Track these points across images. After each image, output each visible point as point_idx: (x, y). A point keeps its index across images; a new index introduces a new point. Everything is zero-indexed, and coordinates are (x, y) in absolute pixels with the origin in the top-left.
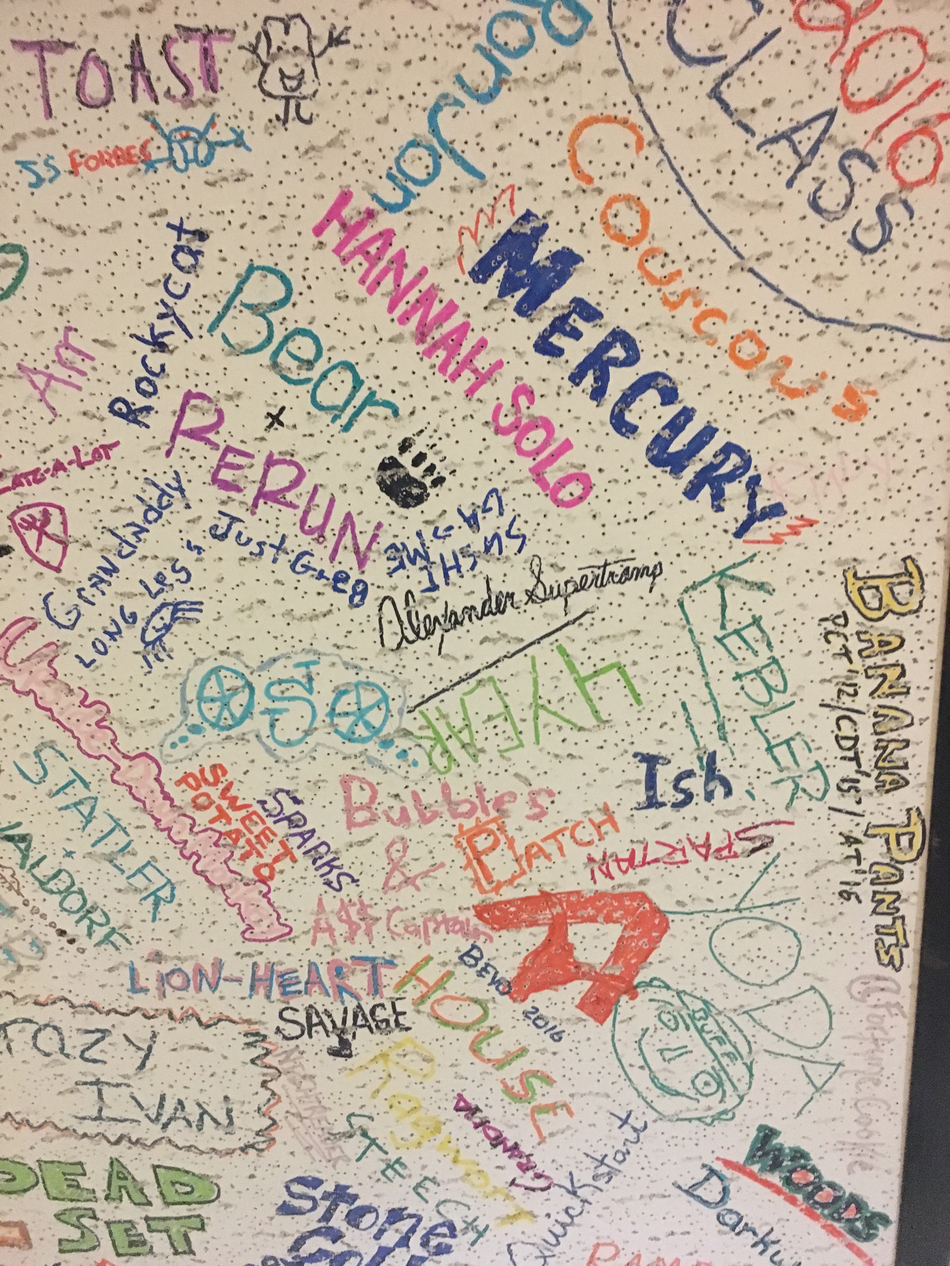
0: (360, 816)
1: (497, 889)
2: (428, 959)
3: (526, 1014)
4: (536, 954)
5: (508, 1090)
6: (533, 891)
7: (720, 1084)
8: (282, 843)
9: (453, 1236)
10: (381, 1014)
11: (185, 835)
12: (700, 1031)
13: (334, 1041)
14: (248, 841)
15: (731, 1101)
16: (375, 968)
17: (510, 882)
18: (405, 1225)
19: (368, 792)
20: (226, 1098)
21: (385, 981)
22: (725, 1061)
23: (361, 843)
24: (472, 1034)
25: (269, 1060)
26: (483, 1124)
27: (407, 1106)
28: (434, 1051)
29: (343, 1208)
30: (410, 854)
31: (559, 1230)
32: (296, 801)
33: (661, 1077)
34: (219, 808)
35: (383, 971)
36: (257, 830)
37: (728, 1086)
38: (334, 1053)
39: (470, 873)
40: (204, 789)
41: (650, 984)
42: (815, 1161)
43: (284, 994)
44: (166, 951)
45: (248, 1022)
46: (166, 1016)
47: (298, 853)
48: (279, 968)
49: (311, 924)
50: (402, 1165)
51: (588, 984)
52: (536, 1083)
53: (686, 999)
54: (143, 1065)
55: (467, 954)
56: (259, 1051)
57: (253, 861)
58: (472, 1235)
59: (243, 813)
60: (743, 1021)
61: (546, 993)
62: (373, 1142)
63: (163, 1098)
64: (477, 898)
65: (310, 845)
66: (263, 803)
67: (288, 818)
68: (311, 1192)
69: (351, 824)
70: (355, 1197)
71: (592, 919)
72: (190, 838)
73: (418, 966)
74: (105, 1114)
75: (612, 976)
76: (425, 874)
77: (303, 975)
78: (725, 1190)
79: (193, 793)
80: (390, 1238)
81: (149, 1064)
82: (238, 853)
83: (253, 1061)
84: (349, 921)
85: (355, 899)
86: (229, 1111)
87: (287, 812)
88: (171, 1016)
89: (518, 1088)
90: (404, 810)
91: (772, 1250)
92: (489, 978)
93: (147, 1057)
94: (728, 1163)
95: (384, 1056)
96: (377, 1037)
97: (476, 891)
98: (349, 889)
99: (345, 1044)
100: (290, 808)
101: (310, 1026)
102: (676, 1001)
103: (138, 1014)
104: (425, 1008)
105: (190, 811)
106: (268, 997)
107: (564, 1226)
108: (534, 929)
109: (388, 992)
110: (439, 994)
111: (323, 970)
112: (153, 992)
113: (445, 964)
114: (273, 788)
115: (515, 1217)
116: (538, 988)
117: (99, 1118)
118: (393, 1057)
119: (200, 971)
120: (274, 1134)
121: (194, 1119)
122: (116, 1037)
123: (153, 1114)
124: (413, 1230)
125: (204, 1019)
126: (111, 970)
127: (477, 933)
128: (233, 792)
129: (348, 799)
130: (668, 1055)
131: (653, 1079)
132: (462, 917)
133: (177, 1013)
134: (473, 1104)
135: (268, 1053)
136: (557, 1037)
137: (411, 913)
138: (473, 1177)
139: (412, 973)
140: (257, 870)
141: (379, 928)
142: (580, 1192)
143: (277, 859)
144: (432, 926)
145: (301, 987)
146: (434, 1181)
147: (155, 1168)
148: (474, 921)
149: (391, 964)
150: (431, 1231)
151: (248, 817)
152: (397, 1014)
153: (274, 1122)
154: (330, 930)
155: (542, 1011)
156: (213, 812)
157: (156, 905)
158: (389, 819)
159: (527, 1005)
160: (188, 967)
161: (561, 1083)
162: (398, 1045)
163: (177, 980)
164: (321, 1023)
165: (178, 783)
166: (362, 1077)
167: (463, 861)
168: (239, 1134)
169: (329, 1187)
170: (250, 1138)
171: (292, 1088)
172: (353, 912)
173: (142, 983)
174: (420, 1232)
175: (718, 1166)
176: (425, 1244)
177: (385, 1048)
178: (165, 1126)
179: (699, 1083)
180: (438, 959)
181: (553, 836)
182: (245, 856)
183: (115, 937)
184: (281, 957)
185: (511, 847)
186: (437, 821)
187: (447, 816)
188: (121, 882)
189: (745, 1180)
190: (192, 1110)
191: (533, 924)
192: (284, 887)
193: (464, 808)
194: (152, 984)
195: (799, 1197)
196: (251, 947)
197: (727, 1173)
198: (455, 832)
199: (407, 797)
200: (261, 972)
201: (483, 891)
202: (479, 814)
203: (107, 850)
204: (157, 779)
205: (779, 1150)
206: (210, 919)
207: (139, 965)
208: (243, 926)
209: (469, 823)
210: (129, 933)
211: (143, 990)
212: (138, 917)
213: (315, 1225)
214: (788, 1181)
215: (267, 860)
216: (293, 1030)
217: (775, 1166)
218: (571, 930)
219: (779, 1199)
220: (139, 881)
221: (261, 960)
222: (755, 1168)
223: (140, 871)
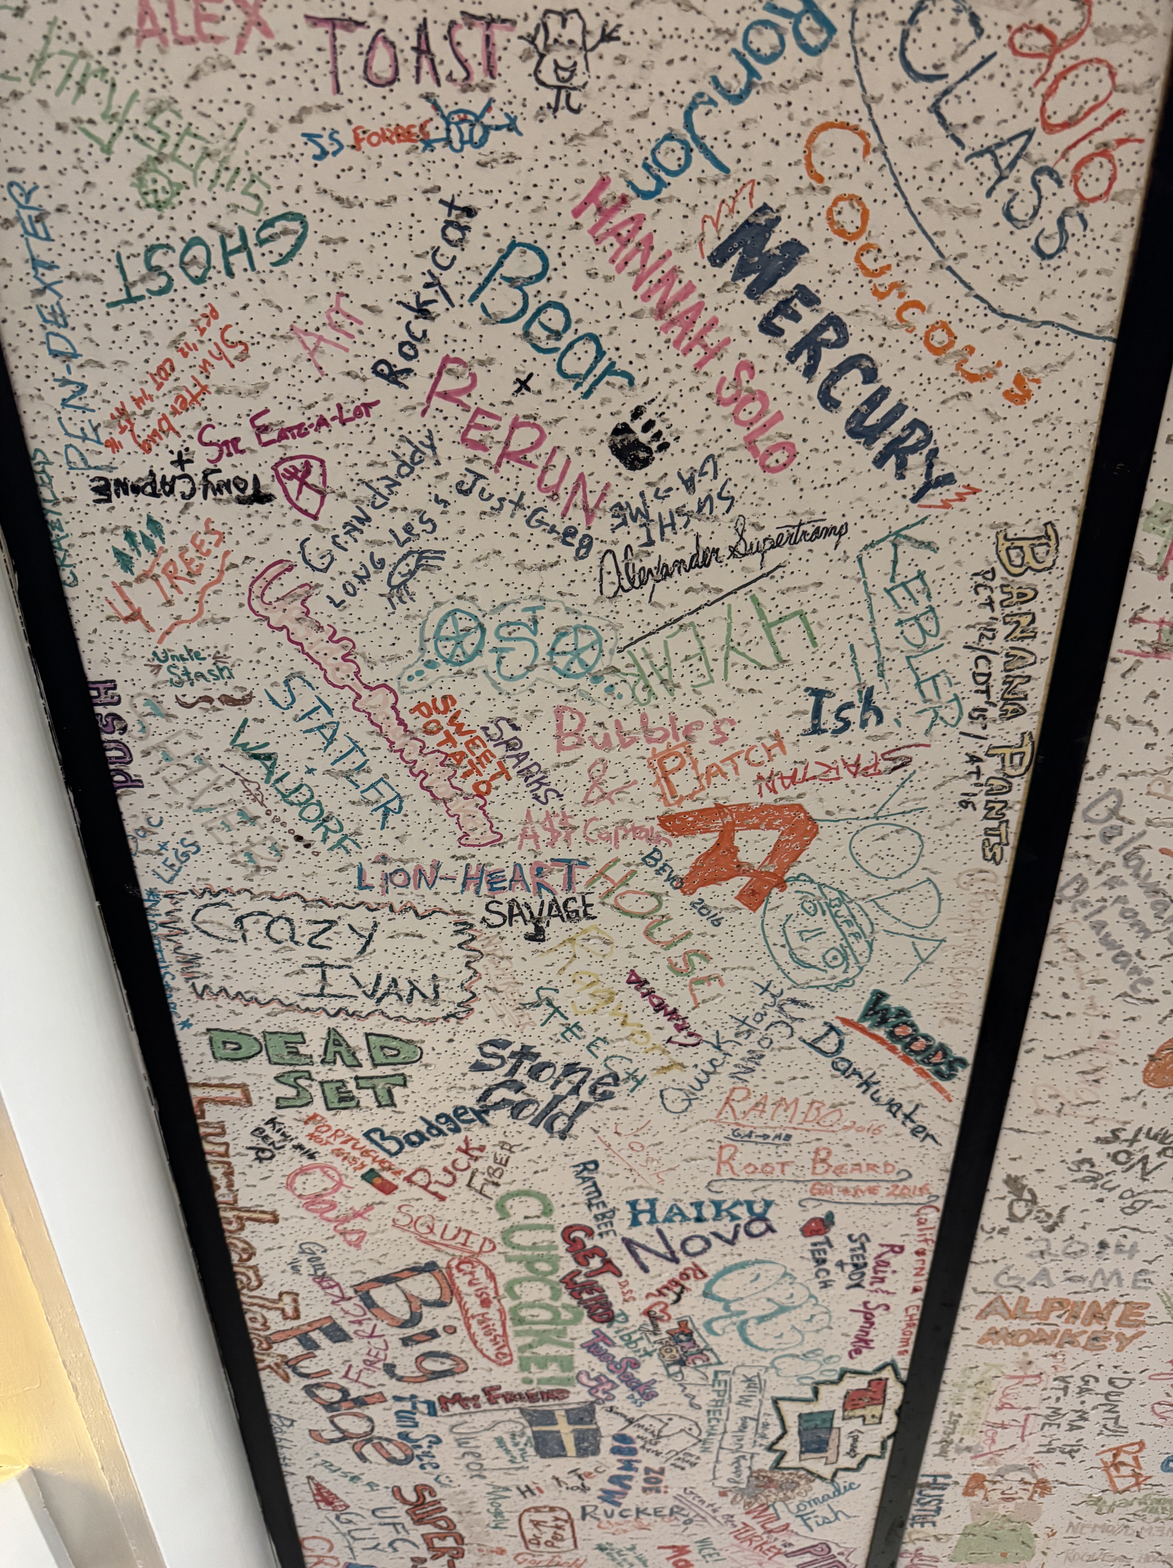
0: (569, 741)
1: (679, 803)
2: (616, 861)
3: (693, 905)
4: (707, 855)
5: (672, 966)
6: (709, 804)
7: (845, 958)
8: (500, 764)
9: (617, 1085)
10: (572, 906)
11: (414, 757)
12: (834, 916)
13: (531, 928)
14: (470, 762)
15: (853, 971)
16: (570, 868)
17: (690, 796)
18: (577, 1077)
19: (578, 719)
20: (434, 976)
21: (578, 879)
22: (851, 939)
23: (567, 764)
24: (647, 921)
25: (473, 945)
26: (649, 994)
27: (587, 980)
28: (614, 935)
29: (527, 1064)
30: (609, 773)
31: (703, 1078)
32: (515, 728)
33: (798, 952)
34: (447, 733)
35: (577, 870)
36: (478, 752)
37: (852, 960)
38: (530, 938)
39: (658, 790)
40: (435, 716)
41: (797, 879)
42: (915, 1019)
43: (491, 889)
44: (391, 854)
45: (459, 913)
46: (387, 910)
47: (513, 773)
48: (489, 869)
49: (519, 831)
50: (580, 1028)
51: (746, 879)
52: (696, 959)
53: (826, 890)
54: (364, 949)
55: (649, 856)
56: (466, 937)
57: (473, 778)
58: (632, 1084)
59: (467, 738)
60: (869, 907)
61: (712, 887)
62: (557, 1010)
63: (379, 977)
64: (662, 810)
65: (523, 765)
66: (485, 729)
67: (507, 743)
68: (500, 1052)
69: (560, 748)
70: (538, 1055)
71: (756, 827)
72: (419, 759)
73: (607, 866)
74: (327, 991)
75: (768, 873)
76: (619, 791)
77: (509, 875)
78: (841, 1043)
79: (424, 720)
80: (564, 1088)
81: (369, 949)
82: (460, 772)
83: (460, 946)
84: (552, 830)
85: (558, 811)
86: (436, 987)
87: (506, 737)
88: (392, 910)
89: (681, 964)
90: (607, 736)
91: (872, 1090)
92: (665, 875)
93: (368, 943)
94: (845, 1021)
95: (572, 940)
96: (568, 924)
97: (661, 804)
98: (554, 803)
99: (539, 931)
100: (508, 734)
101: (511, 915)
102: (817, 893)
103: (362, 908)
104: (610, 900)
105: (420, 735)
106: (477, 892)
107: (708, 1074)
108: (707, 836)
109: (579, 888)
110: (623, 889)
111: (526, 871)
112: (377, 889)
113: (628, 865)
114: (495, 715)
115: (668, 1068)
116: (705, 883)
117: (321, 995)
118: (579, 941)
119: (420, 872)
120: (473, 1005)
121: (405, 993)
122: (342, 927)
123: (369, 990)
124: (583, 1081)
125: (421, 911)
126: (341, 870)
127: (659, 839)
128: (460, 720)
129: (559, 726)
130: (806, 935)
131: (792, 954)
132: (648, 825)
133: (397, 907)
134: (643, 977)
135: (473, 938)
136: (717, 923)
137: (605, 822)
138: (638, 1036)
139: (601, 872)
140: (476, 786)
141: (577, 835)
142: (723, 1046)
143: (494, 777)
144: (621, 833)
145: (506, 884)
146: (604, 1040)
147: (367, 1035)
148: (658, 829)
149: (584, 864)
150: (599, 1081)
151: (472, 741)
152: (586, 905)
153: (474, 995)
154: (535, 837)
155: (707, 902)
156: (441, 736)
157: (385, 815)
158: (594, 744)
159: (695, 897)
160: (410, 868)
161: (717, 960)
162: (584, 931)
163: (399, 879)
164: (521, 914)
165: (412, 711)
166: (552, 957)
167: (654, 779)
168: (443, 1005)
169: (516, 1047)
170: (452, 1009)
171: (492, 967)
172: (556, 822)
173: (368, 881)
174: (590, 1082)
175: (837, 1024)
176: (592, 1092)
177: (572, 934)
178: (379, 1000)
179: (829, 957)
180: (625, 860)
181: (730, 758)
182: (466, 775)
183: (347, 842)
184: (491, 859)
185: (695, 767)
186: (635, 746)
187: (643, 741)
188: (356, 795)
189: (857, 1034)
190: (404, 988)
191: (707, 831)
192: (498, 801)
193: (658, 734)
194: (377, 882)
195: (899, 1047)
196: (464, 851)
197: (843, 1028)
198: (649, 754)
199: (610, 725)
200: (473, 872)
201: (667, 804)
202: (671, 739)
203: (345, 768)
204: (394, 708)
205: (887, 1010)
206: (431, 827)
207: (366, 866)
208: (460, 834)
209: (661, 748)
210: (359, 839)
211: (370, 887)
212: (367, 825)
213: (501, 1079)
214: (891, 1034)
215: (485, 777)
216: (496, 919)
217: (883, 1021)
218: (737, 835)
219: (882, 1049)
220: (372, 795)
221: (473, 863)
222: (866, 1024)
223: (372, 786)
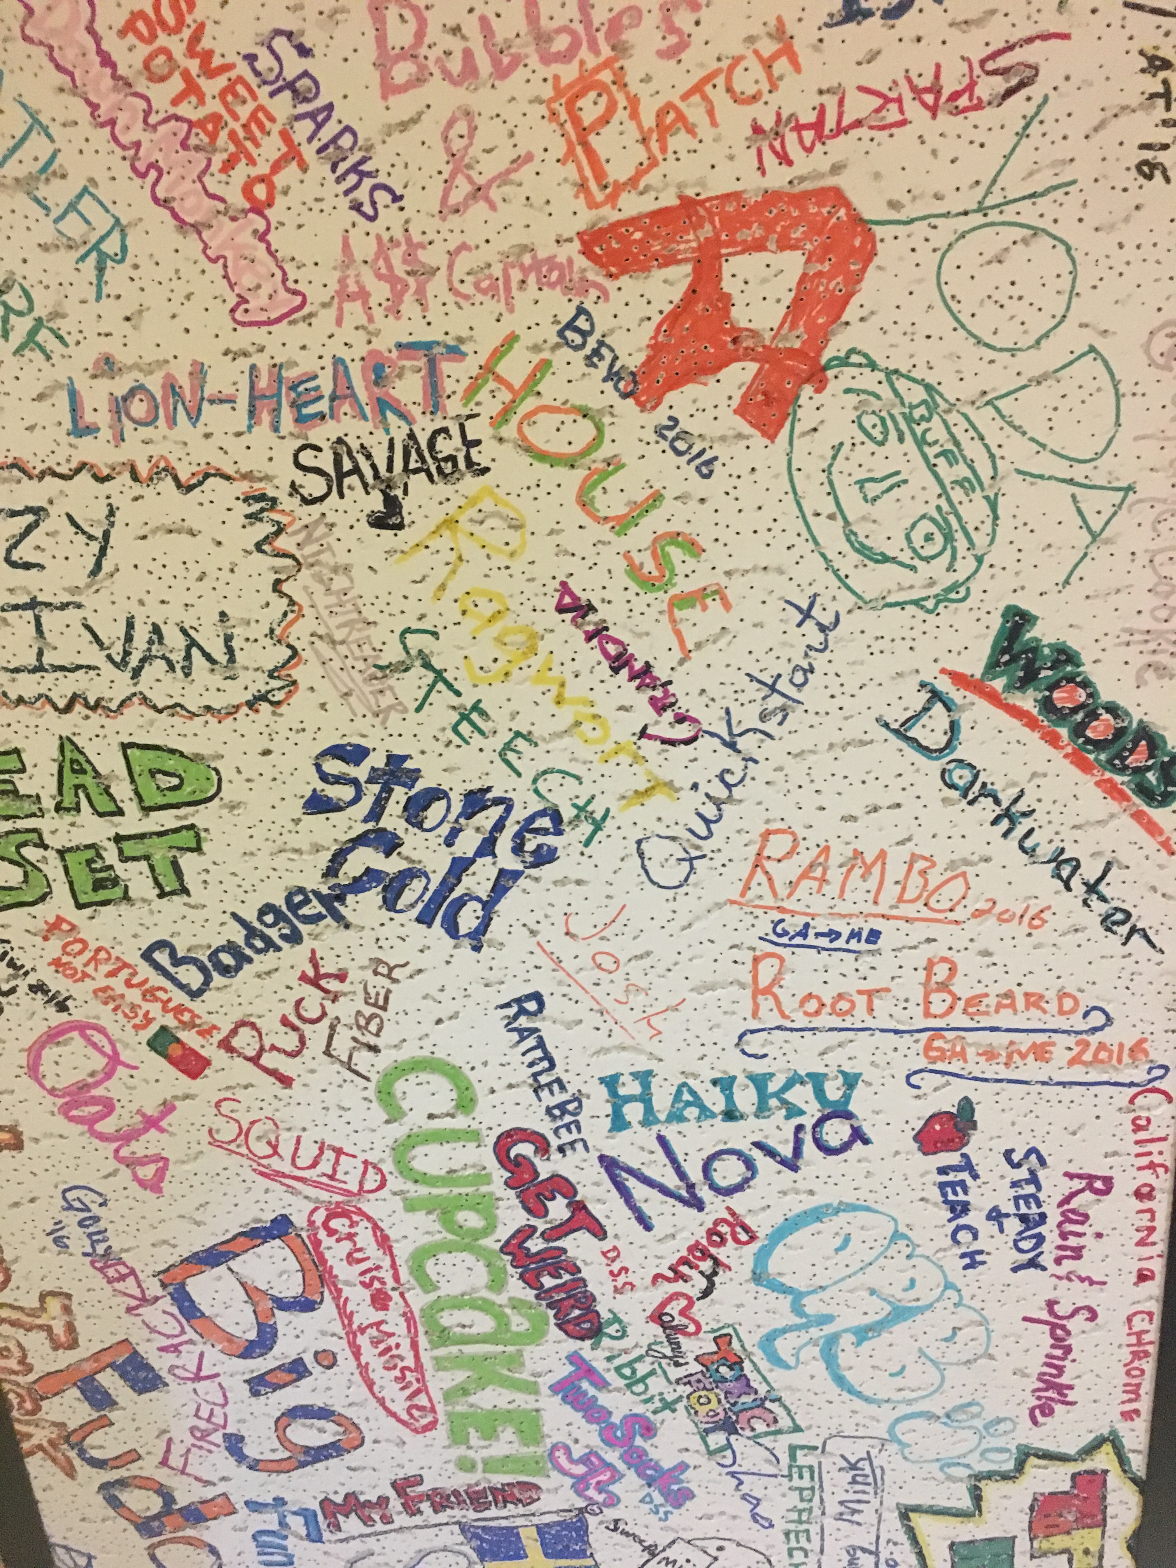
0: (403, 72)
1: (614, 197)
2: (511, 339)
3: (660, 432)
4: (674, 317)
5: (634, 570)
6: (669, 199)
7: (949, 538)
8: (285, 136)
9: (559, 832)
10: (444, 447)
11: (137, 133)
12: (921, 442)
13: (376, 502)
14: (233, 137)
15: (966, 566)
16: (432, 364)
17: (633, 181)
18: (488, 818)
19: (410, 22)
20: (223, 614)
21: (448, 386)
22: (957, 494)
23: (404, 126)
24: (580, 473)
25: (283, 542)
26: (598, 633)
27: (487, 609)
28: (524, 507)
29: (400, 794)
30: (481, 140)
31: (710, 811)
32: (304, 51)
33: (861, 530)
34: (186, 75)
35: (446, 367)
36: (244, 112)
37: (961, 543)
38: (378, 522)
39: (570, 172)
40: (163, 40)
41: (844, 362)
42: (1088, 669)
43: (300, 420)
44: (120, 355)
45: (250, 476)
46: (127, 475)
47: (309, 153)
48: (291, 374)
49: (334, 286)
50: (483, 714)
51: (753, 367)
52: (675, 553)
54: (98, 566)
55: (570, 325)
56: (267, 528)
57: (241, 172)
58: (586, 828)
59: (221, 81)
60: (983, 418)
61: (691, 390)
62: (439, 675)
63: (130, 624)
64: (585, 219)
65: (327, 134)
66: (251, 58)
67: (290, 86)
68: (352, 771)
69: (388, 89)
70: (415, 774)
71: (760, 246)
72: (145, 138)
73: (498, 354)
74: (47, 659)
75: (790, 351)
76: (503, 178)
77: (326, 384)
78: (954, 727)
79: (144, 50)
80: (468, 843)
81: (106, 566)
82: (218, 160)
83: (259, 547)
84: (391, 278)
85: (398, 233)
86: (228, 639)
87: (290, 74)
88: (135, 477)
89: (650, 566)
90: (468, 54)
91: (1020, 831)
92: (604, 366)
93: (103, 551)
94: (958, 679)
95: (451, 522)
96: (442, 489)
97: (580, 204)
98: (389, 216)
99: (392, 505)
100: (293, 65)
101: (341, 475)
102: (885, 391)
103: (84, 477)
104: (509, 431)
105: (142, 85)
106: (275, 428)
107: (718, 803)
108: (671, 272)
109: (454, 407)
110: (530, 404)
111: (356, 373)
112: (106, 433)
113: (536, 348)
114: (266, 28)
115: (647, 792)
116: (676, 382)
117: (40, 668)
118: (465, 525)
119: (172, 389)
120: (296, 673)
121: (177, 657)
122: (55, 521)
123: (117, 652)
124: (499, 826)
125: (183, 477)
126: (41, 397)
127: (585, 285)
128: (206, 43)
129: (381, 39)
130: (873, 489)
131: (850, 535)
132: (562, 256)
133: (143, 470)
134: (584, 597)
135: (280, 530)
136: (706, 468)
137: (487, 254)
138: (587, 727)
139: (488, 369)
140: (247, 191)
141: (437, 286)
142: (741, 743)
143: (276, 167)
144: (516, 275)
145: (323, 406)
146: (527, 737)
147: (125, 747)
148: (581, 262)
149: (455, 352)
150: (527, 827)
151: (230, 89)
152: (471, 444)
153: (295, 653)
154: (363, 295)
155: (685, 424)
156: (176, 84)
157: (101, 270)
158: (447, 75)
159: (661, 416)
160: (154, 383)
161: (714, 554)
162: (472, 501)
163: (138, 409)
164: (356, 470)
165: (122, 33)
166: (421, 562)
167: (559, 148)
168: (245, 678)
169: (378, 760)
170: (261, 683)
171: (319, 589)
172: (397, 259)
173: (89, 417)
174: (511, 828)
175: (944, 685)
176: (518, 849)
177: (451, 508)
178: (136, 673)
179: (918, 538)
180: (527, 339)
181: (697, 88)
182: (229, 165)
183: (43, 336)
184: (292, 352)
185: (634, 115)
186: (520, 74)
187: (534, 61)
188: (46, 231)
189: (983, 707)
190: (175, 641)
191: (670, 261)
192: (290, 220)
193: (562, 43)
194: (103, 419)
195: (1064, 732)
196: (246, 337)
197: (957, 695)
198: (547, 91)
199: (471, 26)
200: (263, 383)
201: (592, 204)
202: (584, 53)
203: (21, 172)
204: (90, 30)
205: (1034, 649)
206: (182, 289)
207: (82, 384)
208: (233, 301)
209: (569, 73)
210: (63, 325)
211: (91, 430)
212: (75, 294)
213: (360, 828)
214: (1047, 705)
215: (263, 168)
216: (314, 485)
217: (1029, 679)
218: (727, 269)
219: (1033, 738)
220: (73, 226)
221: (263, 362)
222: (998, 684)
223: (72, 206)
